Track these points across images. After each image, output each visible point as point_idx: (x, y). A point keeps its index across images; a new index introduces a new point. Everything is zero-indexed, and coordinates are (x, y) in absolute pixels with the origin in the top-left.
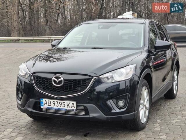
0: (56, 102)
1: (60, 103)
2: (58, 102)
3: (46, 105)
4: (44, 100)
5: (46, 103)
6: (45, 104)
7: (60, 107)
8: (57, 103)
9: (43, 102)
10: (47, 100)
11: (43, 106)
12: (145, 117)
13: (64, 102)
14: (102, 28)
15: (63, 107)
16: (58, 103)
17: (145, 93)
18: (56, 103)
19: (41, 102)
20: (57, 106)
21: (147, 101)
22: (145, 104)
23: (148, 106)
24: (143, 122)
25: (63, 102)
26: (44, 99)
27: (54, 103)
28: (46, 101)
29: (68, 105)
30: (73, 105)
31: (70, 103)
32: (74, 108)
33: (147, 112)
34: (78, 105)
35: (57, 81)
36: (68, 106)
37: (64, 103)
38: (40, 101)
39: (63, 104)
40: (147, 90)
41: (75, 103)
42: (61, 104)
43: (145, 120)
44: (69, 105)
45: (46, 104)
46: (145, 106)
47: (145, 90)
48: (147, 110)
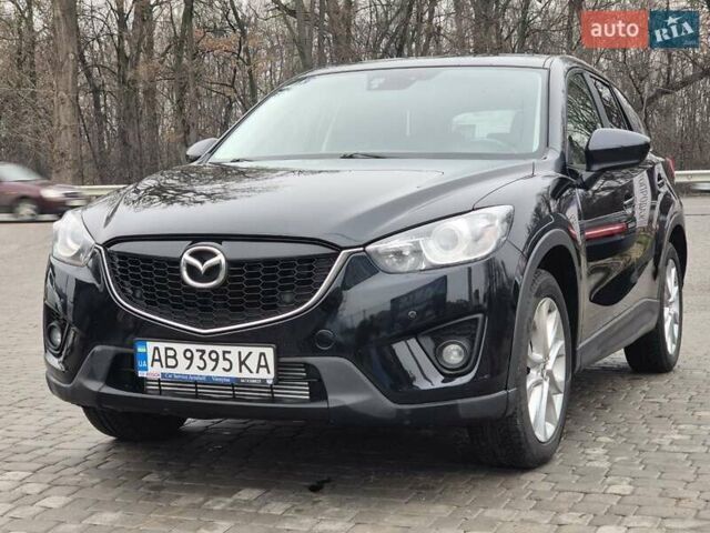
0: (198, 351)
1: (214, 356)
2: (203, 352)
3: (157, 364)
4: (151, 345)
5: (157, 357)
6: (154, 360)
7: (213, 370)
8: (201, 358)
9: (146, 353)
10: (162, 346)
11: (147, 370)
12: (548, 418)
13: (229, 352)
14: (381, 88)
15: (224, 369)
16: (206, 357)
17: (549, 323)
18: (197, 355)
19: (138, 356)
20: (202, 366)
21: (558, 356)
22: (549, 367)
23: (560, 376)
24: (541, 437)
25: (224, 352)
26: (148, 343)
27: (188, 354)
28: (156, 349)
29: (242, 363)
30: (263, 363)
31: (250, 353)
32: (269, 372)
33: (559, 400)
34: (283, 360)
35: (202, 268)
36: (243, 367)
37: (227, 356)
38: (136, 350)
39: (225, 359)
40: (556, 314)
41: (269, 352)
42: (217, 360)
43: (551, 429)
44: (247, 362)
45: (160, 360)
46: (550, 374)
47: (550, 311)
48: (560, 392)
